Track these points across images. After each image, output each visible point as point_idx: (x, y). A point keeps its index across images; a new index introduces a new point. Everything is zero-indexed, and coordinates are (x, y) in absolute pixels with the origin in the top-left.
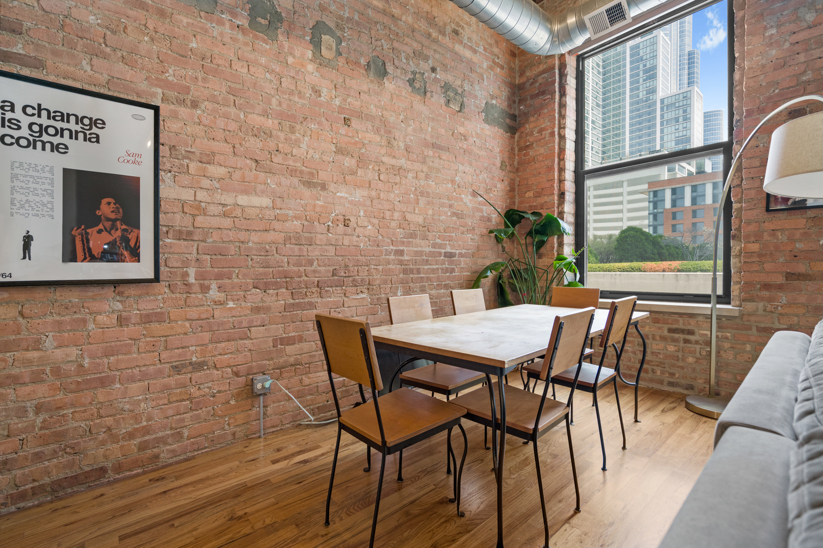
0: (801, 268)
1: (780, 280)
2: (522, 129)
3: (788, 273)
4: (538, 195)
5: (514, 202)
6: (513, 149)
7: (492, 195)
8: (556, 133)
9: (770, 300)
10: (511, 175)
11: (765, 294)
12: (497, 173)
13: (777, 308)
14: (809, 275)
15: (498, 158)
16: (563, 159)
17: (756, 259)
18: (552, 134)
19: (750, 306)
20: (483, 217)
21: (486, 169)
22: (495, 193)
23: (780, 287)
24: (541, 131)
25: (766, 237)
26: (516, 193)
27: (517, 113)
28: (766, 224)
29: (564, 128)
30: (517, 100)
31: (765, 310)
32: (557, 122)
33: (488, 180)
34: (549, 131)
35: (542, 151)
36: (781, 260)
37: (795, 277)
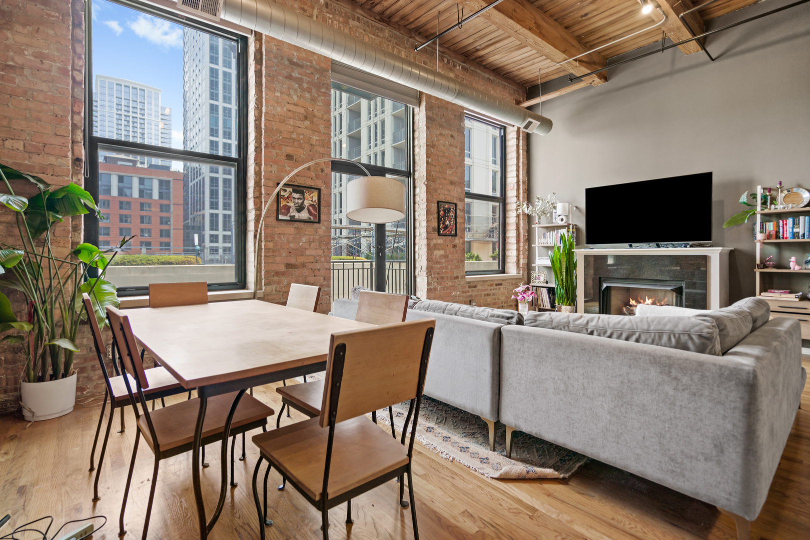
0: (292, 260)
1: (282, 268)
3: (287, 264)
9: (279, 283)
11: (276, 278)
13: (282, 288)
14: (296, 265)
17: (271, 254)
19: (269, 288)
23: (283, 274)
25: (276, 239)
28: (276, 229)
31: (276, 291)
34: (58, 65)
35: (44, 87)
36: (284, 255)
37: (289, 266)
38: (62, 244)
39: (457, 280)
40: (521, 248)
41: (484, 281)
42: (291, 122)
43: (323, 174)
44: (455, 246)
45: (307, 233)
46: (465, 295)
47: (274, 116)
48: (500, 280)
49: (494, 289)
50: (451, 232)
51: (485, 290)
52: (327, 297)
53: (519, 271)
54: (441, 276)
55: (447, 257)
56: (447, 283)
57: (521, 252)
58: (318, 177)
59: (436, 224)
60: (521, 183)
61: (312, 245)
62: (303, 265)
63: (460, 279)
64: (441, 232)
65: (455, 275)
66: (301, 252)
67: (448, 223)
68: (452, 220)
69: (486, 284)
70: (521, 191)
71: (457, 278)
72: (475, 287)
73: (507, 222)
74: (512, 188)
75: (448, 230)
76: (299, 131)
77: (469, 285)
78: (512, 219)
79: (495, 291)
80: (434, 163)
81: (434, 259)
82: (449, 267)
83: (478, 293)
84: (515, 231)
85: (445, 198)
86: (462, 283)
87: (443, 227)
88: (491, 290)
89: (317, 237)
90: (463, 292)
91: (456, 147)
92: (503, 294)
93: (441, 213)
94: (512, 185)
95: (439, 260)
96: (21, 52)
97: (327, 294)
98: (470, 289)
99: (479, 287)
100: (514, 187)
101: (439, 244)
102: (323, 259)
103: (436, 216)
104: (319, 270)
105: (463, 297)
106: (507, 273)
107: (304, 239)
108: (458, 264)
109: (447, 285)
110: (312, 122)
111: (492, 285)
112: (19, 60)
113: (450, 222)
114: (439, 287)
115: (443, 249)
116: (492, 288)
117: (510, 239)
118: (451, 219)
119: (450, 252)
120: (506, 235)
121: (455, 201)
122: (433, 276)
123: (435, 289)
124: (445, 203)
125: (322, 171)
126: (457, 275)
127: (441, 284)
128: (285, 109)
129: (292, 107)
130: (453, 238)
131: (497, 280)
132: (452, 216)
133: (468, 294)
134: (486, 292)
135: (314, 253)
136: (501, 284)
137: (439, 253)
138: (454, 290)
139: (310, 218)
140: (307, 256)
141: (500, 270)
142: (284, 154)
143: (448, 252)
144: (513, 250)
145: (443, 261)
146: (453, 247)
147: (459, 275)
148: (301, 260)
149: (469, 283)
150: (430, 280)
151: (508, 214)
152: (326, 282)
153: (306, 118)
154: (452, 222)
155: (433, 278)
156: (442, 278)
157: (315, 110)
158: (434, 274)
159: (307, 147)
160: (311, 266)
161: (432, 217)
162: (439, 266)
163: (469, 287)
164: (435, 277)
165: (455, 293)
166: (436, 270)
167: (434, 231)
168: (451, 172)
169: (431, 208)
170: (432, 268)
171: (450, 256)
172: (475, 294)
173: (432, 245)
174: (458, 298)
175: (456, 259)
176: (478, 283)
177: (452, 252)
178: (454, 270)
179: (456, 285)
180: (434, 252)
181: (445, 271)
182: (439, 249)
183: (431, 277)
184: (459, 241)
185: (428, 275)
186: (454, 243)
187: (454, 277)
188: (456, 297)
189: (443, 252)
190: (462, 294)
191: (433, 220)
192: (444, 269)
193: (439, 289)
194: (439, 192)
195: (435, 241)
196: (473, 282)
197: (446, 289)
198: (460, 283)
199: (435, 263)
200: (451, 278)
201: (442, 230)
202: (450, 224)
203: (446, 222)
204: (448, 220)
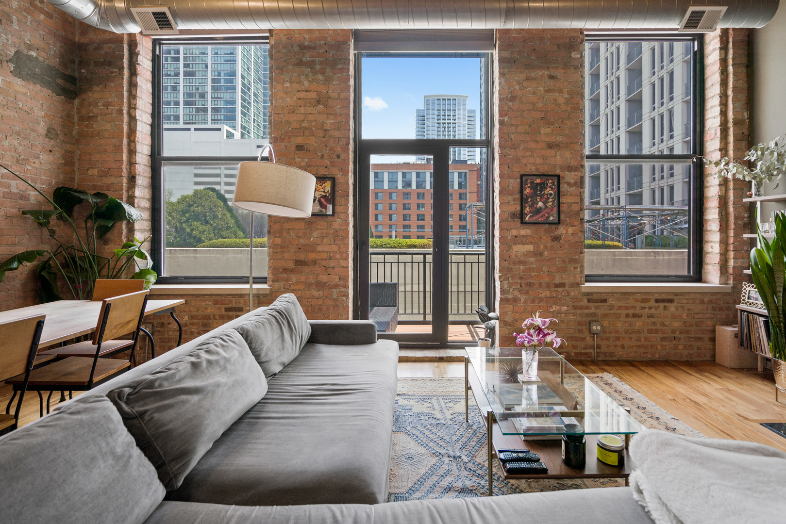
0: (302, 257)
1: (291, 265)
2: (84, 96)
3: (296, 260)
4: (105, 174)
5: (73, 179)
6: (69, 116)
7: (29, 167)
8: (125, 112)
9: (287, 280)
10: (68, 147)
11: (284, 276)
12: (40, 141)
13: (290, 286)
14: (306, 262)
15: (42, 124)
16: (134, 141)
17: (279, 250)
18: (120, 112)
19: (277, 285)
20: (10, 193)
21: (18, 134)
22: (37, 165)
23: (292, 271)
24: (107, 105)
25: (285, 234)
26: (76, 168)
27: (77, 75)
28: (285, 224)
29: (135, 109)
30: (77, 61)
31: (284, 288)
32: (125, 101)
33: (20, 149)
34: (117, 108)
35: (108, 126)
36: (293, 251)
37: (299, 263)
38: (117, 243)
39: (562, 289)
40: (731, 240)
41: (624, 294)
42: (302, 110)
43: (340, 160)
44: (556, 239)
45: (319, 227)
46: (579, 312)
47: (283, 108)
48: (668, 293)
49: (650, 308)
50: (548, 217)
51: (627, 308)
52: (345, 298)
53: (728, 279)
54: (528, 281)
55: (541, 254)
56: (541, 292)
57: (731, 247)
58: (333, 164)
59: (519, 208)
61: (325, 240)
62: (314, 262)
63: (567, 288)
64: (527, 219)
65: (557, 280)
66: (312, 248)
67: (540, 204)
68: (551, 200)
69: (631, 298)
70: (731, 139)
71: (562, 285)
72: (605, 301)
73: (705, 195)
75: (541, 214)
76: (311, 117)
77: (590, 297)
78: (713, 190)
79: (653, 311)
80: (514, 122)
81: (513, 256)
82: (545, 269)
83: (612, 312)
85: (537, 170)
86: (573, 294)
87: (530, 212)
88: (643, 308)
89: (331, 232)
90: (575, 308)
91: (561, 91)
92: (674, 317)
93: (527, 191)
94: (713, 131)
95: (522, 259)
96: (96, 105)
97: (343, 296)
98: (592, 305)
99: (611, 301)
101: (524, 236)
102: (338, 256)
103: (518, 196)
104: (333, 268)
105: (574, 314)
106: (705, 282)
107: (315, 234)
108: (562, 265)
109: (541, 296)
110: (326, 106)
111: (647, 300)
112: (96, 111)
113: (545, 203)
114: (523, 298)
115: (531, 243)
116: (647, 305)
117: (709, 223)
118: (548, 198)
119: (546, 247)
121: (558, 172)
122: (510, 281)
123: (515, 300)
124: (535, 177)
125: (338, 157)
126: (562, 281)
127: (527, 293)
128: (295, 98)
129: (302, 95)
130: (554, 227)
131: (660, 293)
132: (551, 194)
133: (587, 311)
134: (631, 312)
135: (327, 248)
136: (671, 301)
137: (521, 249)
138: (555, 303)
139: (322, 211)
140: (320, 252)
141: (691, 277)
142: (294, 146)
143: (542, 247)
144: (715, 242)
145: (532, 260)
146: (553, 240)
147: (566, 281)
148: (312, 256)
149: (588, 294)
150: (506, 286)
152: (342, 282)
153: (319, 102)
154: (550, 204)
155: (510, 285)
156: (530, 285)
157: (330, 91)
158: (513, 278)
159: (321, 133)
160: (324, 263)
161: (510, 198)
162: (522, 267)
163: (589, 301)
164: (515, 283)
165: (557, 308)
166: (518, 273)
167: (513, 218)
168: (548, 130)
169: (508, 187)
170: (510, 270)
171: (546, 253)
172: (603, 312)
173: (509, 238)
174: (563, 315)
175: (560, 258)
176: (610, 295)
177: (552, 248)
178: (555, 274)
179: (560, 296)
180: (513, 247)
181: (535, 275)
182: (523, 244)
183: (507, 282)
184: (567, 231)
185: (502, 279)
186: (556, 233)
187: (555, 284)
188: (558, 313)
189: (530, 248)
190: (573, 311)
191: (512, 202)
192: (533, 272)
193: (523, 300)
194: (524, 161)
195: (514, 232)
196: (597, 293)
197: (537, 301)
198: (568, 293)
199: (514, 263)
200: (548, 286)
201: (528, 216)
202: (546, 206)
203: (537, 204)
204: (540, 201)
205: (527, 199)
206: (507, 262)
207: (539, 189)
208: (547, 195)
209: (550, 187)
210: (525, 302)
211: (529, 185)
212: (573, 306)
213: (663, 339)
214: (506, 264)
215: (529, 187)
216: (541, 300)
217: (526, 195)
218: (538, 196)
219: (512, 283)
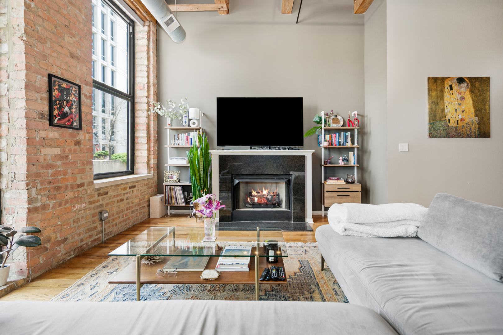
39: (82, 188)
40: (152, 149)
41: (117, 186)
44: (78, 143)
46: (93, 206)
48: (134, 182)
49: (127, 193)
50: (73, 123)
51: (117, 196)
53: (150, 170)
54: (56, 185)
55: (67, 157)
56: (66, 194)
57: (152, 153)
59: (47, 109)
60: (151, 84)
63: (85, 187)
64: (56, 121)
65: (79, 182)
67: (66, 109)
68: (74, 107)
69: (119, 188)
71: (82, 185)
72: (107, 193)
73: (135, 121)
74: (142, 88)
75: (67, 119)
77: (99, 192)
78: (141, 119)
79: (128, 195)
81: (42, 160)
82: (70, 171)
83: (110, 201)
84: (146, 131)
85: (62, 74)
86: (89, 191)
87: (59, 115)
88: (124, 194)
90: (91, 203)
92: (136, 196)
93: (56, 93)
94: (142, 85)
95: (51, 162)
98: (100, 198)
99: (110, 193)
100: (144, 88)
101: (52, 139)
103: (46, 95)
105: (90, 209)
106: (136, 174)
109: (66, 198)
111: (125, 189)
113: (70, 108)
114: (51, 203)
115: (58, 146)
116: (125, 192)
117: (139, 139)
118: (72, 105)
119: (70, 150)
120: (135, 135)
121: (78, 82)
122: (39, 187)
123: (44, 207)
124: (62, 81)
126: (82, 182)
127: (55, 198)
130: (76, 132)
131: (131, 183)
132: (74, 101)
133: (97, 204)
134: (119, 198)
136: (134, 187)
137: (50, 152)
138: (77, 202)
141: (129, 171)
143: (67, 151)
144: (143, 150)
145: (59, 163)
146: (75, 145)
147: (85, 181)
149: (98, 189)
150: (34, 194)
151: (138, 114)
154: (74, 110)
155: (39, 192)
156: (58, 188)
158: (42, 183)
161: (38, 96)
162: (50, 171)
163: (99, 195)
164: (44, 188)
165: (79, 206)
166: (46, 178)
167: (41, 119)
168: (71, 40)
169: (35, 82)
170: (38, 175)
171: (70, 156)
172: (106, 202)
173: (37, 139)
174: (83, 211)
175: (80, 160)
176: (109, 188)
177: (75, 151)
178: (77, 175)
179: (80, 195)
180: (42, 150)
181: (62, 178)
182: (51, 146)
183: (35, 189)
184: (85, 137)
185: (30, 186)
186: (78, 138)
187: (77, 184)
188: (79, 211)
189: (57, 151)
190: (89, 206)
191: (39, 101)
192: (60, 175)
193: (51, 206)
194: (51, 60)
195: (43, 134)
196: (103, 188)
197: (63, 204)
198: (86, 191)
199: (43, 167)
200: (72, 187)
201: (57, 119)
202: (71, 111)
203: (64, 109)
204: (66, 105)
205: (56, 101)
206: (35, 166)
207: (65, 93)
208: (72, 101)
209: (73, 94)
210: (54, 207)
211: (57, 87)
212: (89, 202)
213: (132, 212)
214: (34, 169)
215: (57, 89)
216: (67, 202)
217: (54, 96)
218: (65, 100)
219: (40, 189)
